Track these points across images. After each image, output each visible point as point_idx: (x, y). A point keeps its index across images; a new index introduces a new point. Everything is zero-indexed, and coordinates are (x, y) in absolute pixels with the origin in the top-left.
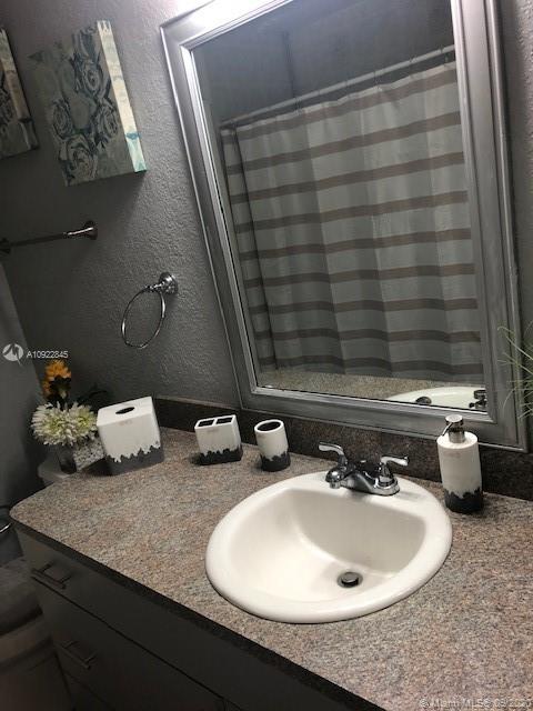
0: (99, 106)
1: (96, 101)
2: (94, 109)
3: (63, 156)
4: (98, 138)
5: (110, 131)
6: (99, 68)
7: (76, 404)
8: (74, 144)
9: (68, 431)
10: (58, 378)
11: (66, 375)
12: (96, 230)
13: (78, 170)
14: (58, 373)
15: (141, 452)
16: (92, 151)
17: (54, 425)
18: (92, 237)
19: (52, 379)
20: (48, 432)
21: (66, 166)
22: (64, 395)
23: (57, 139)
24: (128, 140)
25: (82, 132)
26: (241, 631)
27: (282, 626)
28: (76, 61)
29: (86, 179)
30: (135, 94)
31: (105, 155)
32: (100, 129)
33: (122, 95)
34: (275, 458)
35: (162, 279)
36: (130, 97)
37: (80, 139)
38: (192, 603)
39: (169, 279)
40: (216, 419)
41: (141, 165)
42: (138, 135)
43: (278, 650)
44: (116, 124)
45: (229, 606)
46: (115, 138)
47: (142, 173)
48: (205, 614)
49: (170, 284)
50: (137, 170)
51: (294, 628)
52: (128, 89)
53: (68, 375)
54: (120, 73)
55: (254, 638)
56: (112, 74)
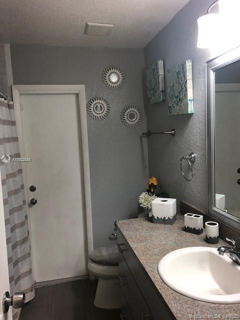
0: (182, 89)
1: (182, 87)
2: (180, 90)
3: (170, 105)
4: (180, 100)
5: (184, 98)
6: (184, 76)
7: (155, 195)
8: (173, 101)
9: (149, 204)
10: (152, 184)
11: (155, 184)
12: (175, 132)
13: (172, 110)
14: (153, 182)
15: (165, 218)
16: (177, 104)
17: (145, 200)
18: (173, 135)
19: (150, 184)
20: (143, 202)
21: (170, 108)
22: (152, 191)
23: (169, 98)
24: (189, 102)
25: (176, 97)
26: (156, 284)
27: (170, 289)
28: (178, 73)
29: (174, 114)
30: (195, 86)
31: (181, 106)
32: (181, 97)
33: (190, 85)
34: (210, 237)
35: (191, 155)
36: (193, 86)
37: (175, 100)
38: (148, 269)
39: (193, 156)
40: (194, 215)
41: (191, 111)
42: (193, 100)
43: (163, 294)
44: (186, 96)
45: (158, 275)
46: (185, 100)
47: (192, 114)
48: (149, 274)
49: (193, 157)
50: (189, 113)
51: (173, 292)
52: (193, 83)
53: (156, 184)
54: (191, 78)
55: (158, 288)
56: (188, 78)
